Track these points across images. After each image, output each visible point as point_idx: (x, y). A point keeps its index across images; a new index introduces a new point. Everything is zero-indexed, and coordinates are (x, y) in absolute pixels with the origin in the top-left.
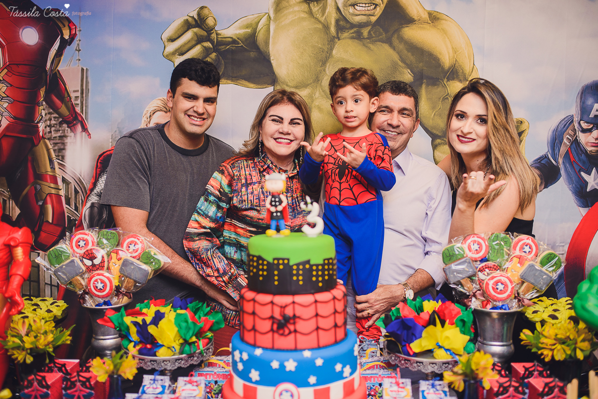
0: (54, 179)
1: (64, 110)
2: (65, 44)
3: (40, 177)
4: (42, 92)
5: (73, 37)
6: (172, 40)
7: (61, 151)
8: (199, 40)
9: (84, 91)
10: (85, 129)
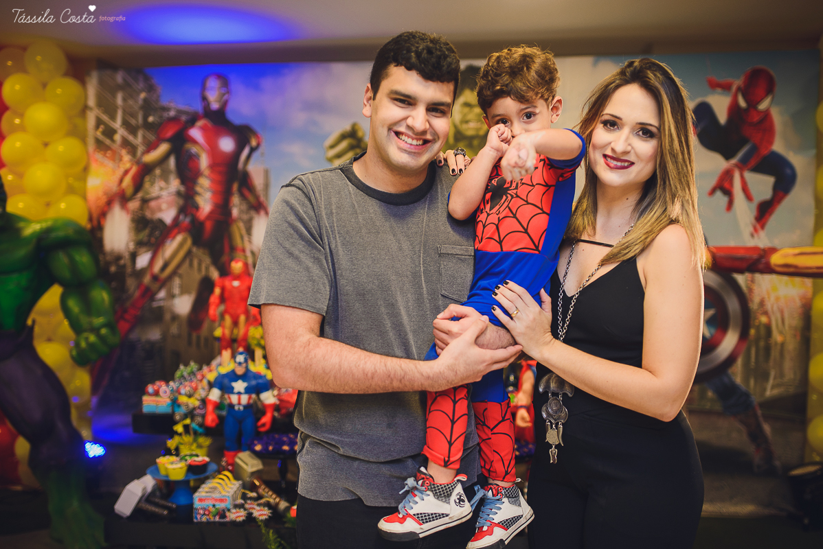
0: (244, 251)
1: (251, 199)
2: (253, 150)
3: (233, 249)
4: (235, 187)
5: (258, 145)
6: (332, 147)
7: (249, 230)
8: (351, 148)
9: (267, 186)
10: (267, 213)
